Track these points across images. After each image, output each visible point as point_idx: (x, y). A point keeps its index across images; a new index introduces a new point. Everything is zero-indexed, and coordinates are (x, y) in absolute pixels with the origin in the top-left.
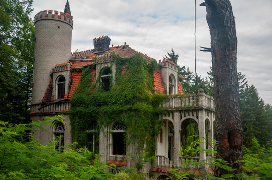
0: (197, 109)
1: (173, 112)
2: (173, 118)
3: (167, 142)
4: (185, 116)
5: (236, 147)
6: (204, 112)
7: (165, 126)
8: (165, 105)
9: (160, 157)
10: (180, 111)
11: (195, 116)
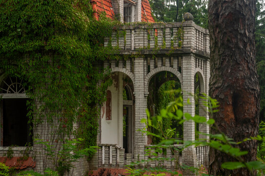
0: (180, 54)
1: (131, 58)
2: (132, 71)
3: (122, 118)
4: (156, 67)
5: (246, 122)
6: (193, 60)
7: (117, 86)
8: (116, 44)
9: (108, 146)
10: (147, 55)
11: (175, 66)
